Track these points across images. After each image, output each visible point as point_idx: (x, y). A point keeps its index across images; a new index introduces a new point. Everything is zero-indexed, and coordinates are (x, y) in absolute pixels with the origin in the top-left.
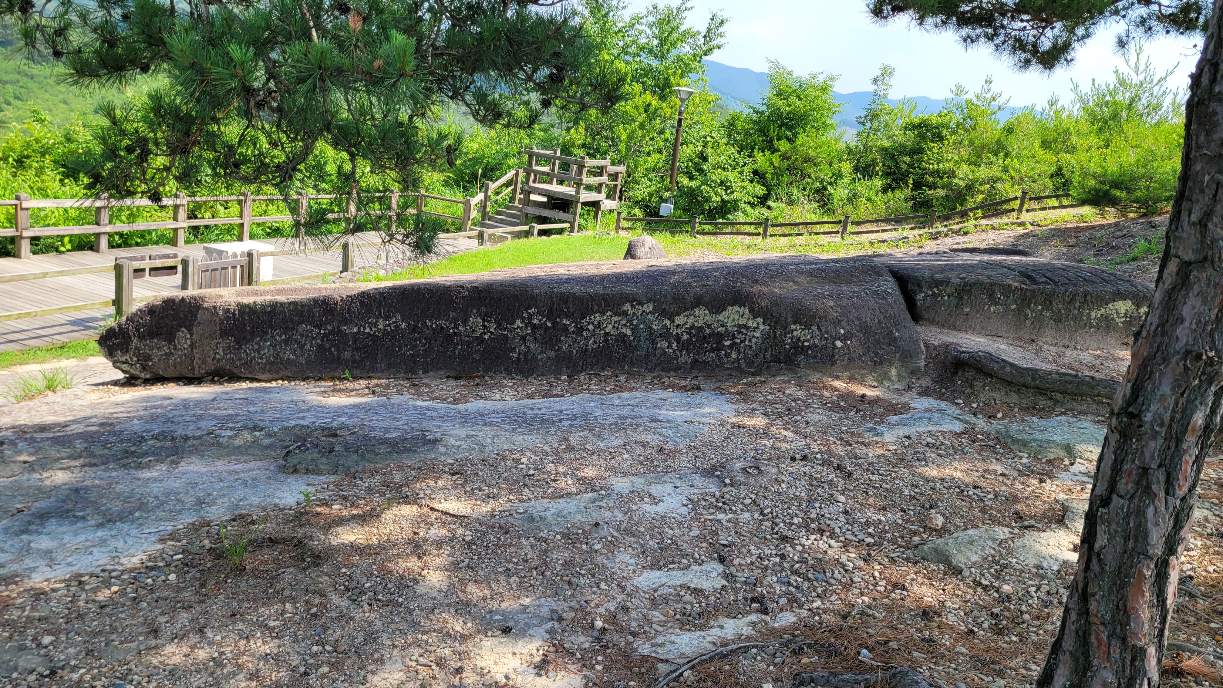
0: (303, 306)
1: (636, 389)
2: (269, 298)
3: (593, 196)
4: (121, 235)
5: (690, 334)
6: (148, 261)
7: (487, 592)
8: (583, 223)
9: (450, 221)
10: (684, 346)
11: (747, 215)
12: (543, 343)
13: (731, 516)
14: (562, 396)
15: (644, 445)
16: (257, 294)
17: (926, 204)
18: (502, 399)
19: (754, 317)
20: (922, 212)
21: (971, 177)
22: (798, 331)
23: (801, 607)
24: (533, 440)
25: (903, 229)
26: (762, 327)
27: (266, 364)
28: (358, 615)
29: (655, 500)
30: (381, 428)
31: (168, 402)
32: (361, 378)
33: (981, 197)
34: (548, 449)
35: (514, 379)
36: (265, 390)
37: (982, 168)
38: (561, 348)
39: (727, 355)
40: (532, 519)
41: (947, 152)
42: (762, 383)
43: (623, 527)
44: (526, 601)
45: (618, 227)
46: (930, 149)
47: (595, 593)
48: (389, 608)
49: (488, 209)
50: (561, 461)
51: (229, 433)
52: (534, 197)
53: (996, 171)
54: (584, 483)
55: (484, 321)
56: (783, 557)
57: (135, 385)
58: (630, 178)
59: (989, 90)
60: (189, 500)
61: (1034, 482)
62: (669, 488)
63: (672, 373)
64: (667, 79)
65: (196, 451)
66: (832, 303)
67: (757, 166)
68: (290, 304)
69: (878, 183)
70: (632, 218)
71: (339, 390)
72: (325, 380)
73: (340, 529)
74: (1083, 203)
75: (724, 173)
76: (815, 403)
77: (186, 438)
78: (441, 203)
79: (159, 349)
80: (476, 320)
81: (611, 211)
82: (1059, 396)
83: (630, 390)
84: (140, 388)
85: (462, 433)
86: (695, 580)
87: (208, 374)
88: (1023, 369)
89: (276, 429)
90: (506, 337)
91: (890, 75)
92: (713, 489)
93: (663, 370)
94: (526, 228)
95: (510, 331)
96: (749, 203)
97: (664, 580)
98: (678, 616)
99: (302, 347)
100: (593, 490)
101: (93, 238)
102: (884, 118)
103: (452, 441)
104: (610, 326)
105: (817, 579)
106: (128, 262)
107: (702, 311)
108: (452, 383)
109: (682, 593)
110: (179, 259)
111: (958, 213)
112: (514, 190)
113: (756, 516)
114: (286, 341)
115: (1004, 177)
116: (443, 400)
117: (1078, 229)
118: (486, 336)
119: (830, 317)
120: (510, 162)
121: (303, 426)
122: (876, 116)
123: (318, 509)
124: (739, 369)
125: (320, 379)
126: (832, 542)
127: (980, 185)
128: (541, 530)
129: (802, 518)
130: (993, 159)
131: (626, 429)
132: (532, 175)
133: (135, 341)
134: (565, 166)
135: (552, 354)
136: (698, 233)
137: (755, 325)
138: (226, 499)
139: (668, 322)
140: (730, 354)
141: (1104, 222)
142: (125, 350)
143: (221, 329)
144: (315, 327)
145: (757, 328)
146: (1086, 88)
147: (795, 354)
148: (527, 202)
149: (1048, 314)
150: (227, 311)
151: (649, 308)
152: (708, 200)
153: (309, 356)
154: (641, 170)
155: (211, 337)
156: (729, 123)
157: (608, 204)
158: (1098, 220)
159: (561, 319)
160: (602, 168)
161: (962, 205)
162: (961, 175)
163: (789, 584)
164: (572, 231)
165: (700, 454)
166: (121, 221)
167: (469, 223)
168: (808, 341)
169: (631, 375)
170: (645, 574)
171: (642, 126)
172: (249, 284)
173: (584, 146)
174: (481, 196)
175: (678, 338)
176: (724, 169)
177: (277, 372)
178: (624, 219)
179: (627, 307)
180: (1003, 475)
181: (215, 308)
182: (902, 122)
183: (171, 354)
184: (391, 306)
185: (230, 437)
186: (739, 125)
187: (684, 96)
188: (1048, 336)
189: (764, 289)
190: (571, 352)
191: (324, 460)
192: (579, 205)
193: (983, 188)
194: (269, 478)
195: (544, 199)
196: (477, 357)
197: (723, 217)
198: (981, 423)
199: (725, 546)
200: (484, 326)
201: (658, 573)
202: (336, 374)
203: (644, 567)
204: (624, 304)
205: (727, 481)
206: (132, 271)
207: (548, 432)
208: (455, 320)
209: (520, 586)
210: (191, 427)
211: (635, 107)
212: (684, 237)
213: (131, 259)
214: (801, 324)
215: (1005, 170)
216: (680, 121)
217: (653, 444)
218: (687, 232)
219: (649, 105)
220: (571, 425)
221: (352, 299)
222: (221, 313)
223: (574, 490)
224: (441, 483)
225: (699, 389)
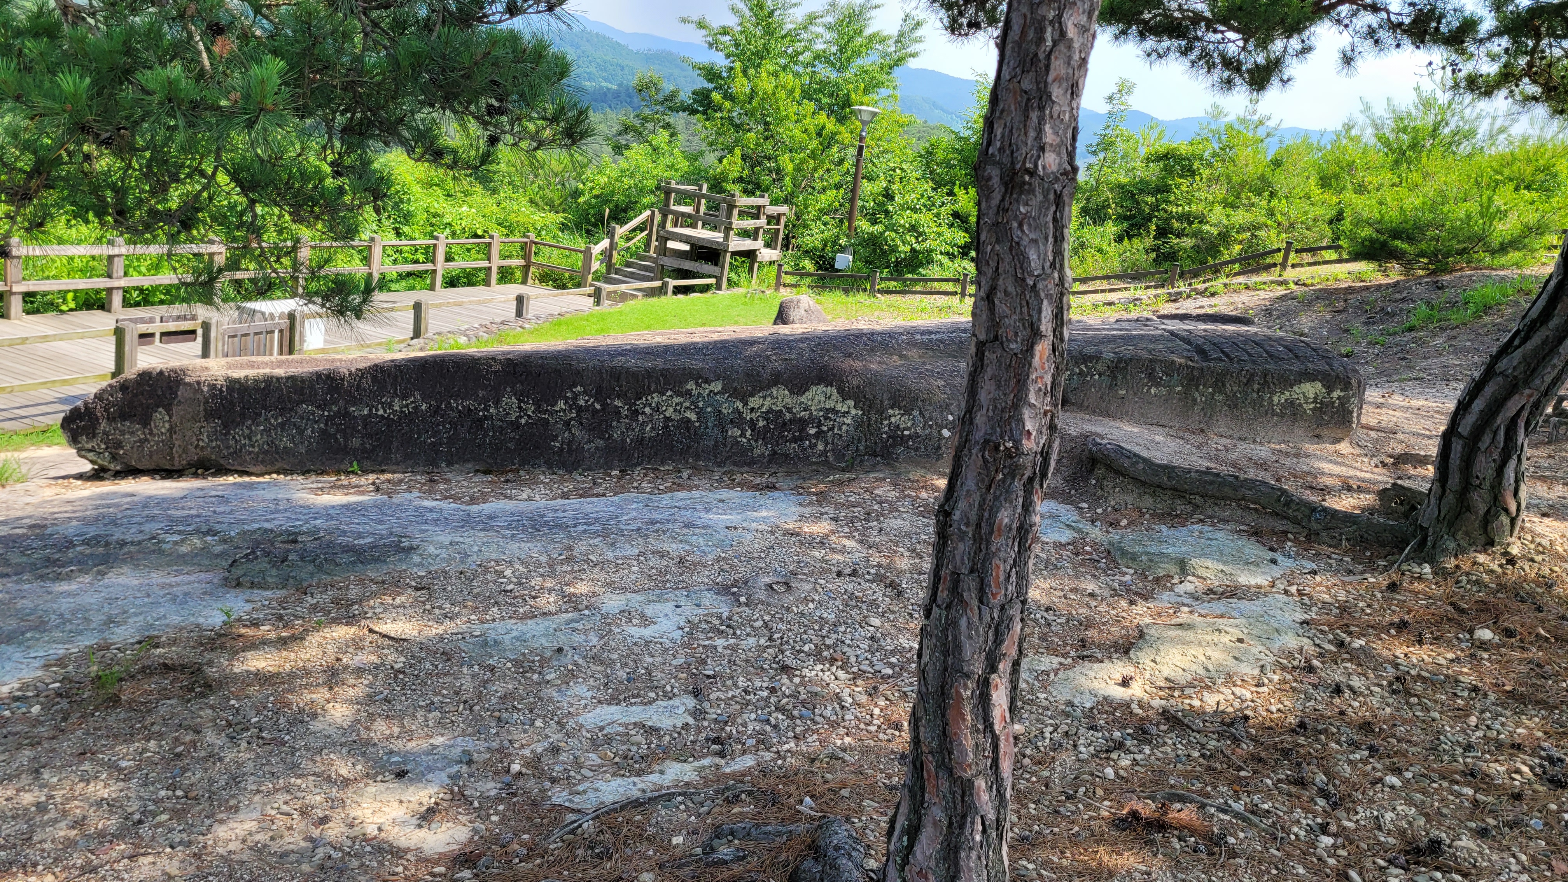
0: (303, 381)
1: (697, 487)
2: (267, 371)
3: (747, 244)
4: (141, 290)
5: (767, 419)
6: (158, 324)
7: (396, 730)
8: (733, 276)
9: (567, 274)
10: (760, 435)
11: (943, 269)
12: (590, 430)
13: (732, 641)
14: (604, 495)
15: (662, 555)
16: (252, 367)
17: (1171, 256)
18: (530, 499)
19: (844, 400)
20: (1167, 265)
21: (1225, 222)
22: (896, 417)
23: (768, 749)
24: (533, 549)
25: (1136, 289)
26: (853, 412)
27: (258, 454)
28: (229, 756)
29: (645, 621)
30: (353, 533)
31: (129, 499)
32: (373, 472)
33: (1237, 248)
34: (544, 559)
35: (554, 473)
36: (251, 486)
37: (1241, 212)
38: (611, 436)
39: (813, 446)
40: (485, 644)
41: (1199, 189)
42: (850, 480)
43: (590, 654)
44: (439, 740)
45: (779, 284)
46: (1178, 187)
47: (525, 731)
48: (270, 748)
49: (614, 260)
50: (552, 574)
51: (176, 538)
52: (671, 244)
53: (1258, 216)
54: (570, 601)
55: (520, 401)
56: (773, 690)
57: (102, 479)
58: (799, 223)
59: (1255, 112)
60: (98, 619)
61: (1123, 603)
62: (669, 607)
63: (746, 468)
64: (848, 96)
65: (133, 560)
66: (941, 383)
67: (957, 207)
68: (288, 378)
69: (1111, 228)
70: (799, 272)
71: (342, 487)
72: (328, 474)
73: (249, 654)
74: (1356, 257)
75: (915, 216)
76: (905, 506)
77: (123, 544)
78: (556, 252)
79: (132, 433)
80: (510, 401)
81: (771, 263)
82: (1199, 500)
83: (689, 489)
84: (107, 482)
85: (445, 539)
86: (655, 718)
87: (191, 465)
88: (1159, 466)
89: (233, 534)
90: (547, 422)
91: (1129, 92)
92: (725, 611)
93: (735, 464)
94: (658, 284)
95: (551, 414)
96: (947, 254)
97: (616, 717)
98: (617, 759)
99: (301, 432)
100: (576, 609)
101: (103, 294)
102: (1120, 146)
103: (431, 549)
104: (671, 409)
105: (801, 717)
106: (132, 325)
107: (781, 392)
108: (479, 478)
109: (632, 732)
110: (200, 321)
111: (1211, 267)
112: (650, 235)
113: (762, 641)
114: (282, 425)
115: (1269, 222)
116: (457, 499)
117: (1350, 290)
118: (523, 421)
119: (935, 399)
120: (646, 200)
121: (266, 530)
122: (1111, 144)
123: (243, 631)
124: (826, 463)
125: (323, 473)
126: (841, 674)
127: (1238, 232)
128: (491, 657)
129: (816, 645)
130: (1254, 199)
131: (647, 536)
132: (670, 217)
133: (104, 424)
134: (714, 207)
135: (601, 443)
136: (879, 291)
137: (845, 409)
138: (141, 618)
139: (740, 405)
140: (816, 445)
141: (1383, 280)
142: (92, 435)
143: (205, 410)
144: (318, 407)
145: (848, 412)
146: (1380, 111)
147: (893, 446)
148: (663, 251)
149: (1219, 397)
150: (213, 387)
151: (717, 386)
152: (894, 249)
153: (310, 443)
154: (812, 211)
155: (194, 419)
156: (927, 152)
157: (767, 254)
158: (1380, 279)
159: (613, 400)
160: (759, 208)
161: (1214, 258)
162: (1214, 220)
163: (768, 722)
164: (719, 288)
165: (726, 567)
166: (140, 273)
167: (590, 277)
168: (908, 429)
169: (697, 470)
170: (598, 710)
171: (813, 156)
172: (291, 352)
173: (740, 180)
174: (605, 243)
175: (753, 424)
176: (915, 210)
177: (272, 464)
178: (786, 273)
179: (691, 385)
180: (1092, 595)
181: (198, 383)
182: (1144, 151)
183: (146, 440)
184: (408, 381)
185: (176, 543)
186: (940, 155)
187: (866, 117)
188: (1222, 425)
189: (857, 364)
190: (623, 441)
191: (274, 572)
192: (728, 255)
193: (1240, 237)
194: (205, 593)
195: (687, 248)
196: (511, 445)
197: (913, 272)
198: (1096, 533)
199: (709, 677)
200: (520, 408)
201: (614, 708)
202: (342, 467)
203: (600, 702)
204: (686, 382)
205: (743, 599)
206: (136, 336)
207: (552, 540)
208: (484, 401)
209: (439, 723)
210: (133, 530)
211: (805, 131)
212: (861, 297)
213: (136, 321)
214: (900, 408)
215: (1271, 214)
216: (861, 149)
217: (674, 554)
218: (865, 290)
219: (823, 127)
220: (585, 531)
221: (362, 373)
222: (206, 389)
223: (552, 608)
224: (398, 600)
225: (772, 487)
